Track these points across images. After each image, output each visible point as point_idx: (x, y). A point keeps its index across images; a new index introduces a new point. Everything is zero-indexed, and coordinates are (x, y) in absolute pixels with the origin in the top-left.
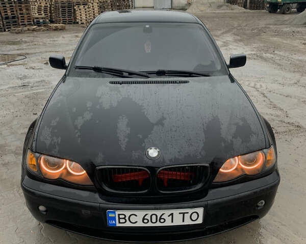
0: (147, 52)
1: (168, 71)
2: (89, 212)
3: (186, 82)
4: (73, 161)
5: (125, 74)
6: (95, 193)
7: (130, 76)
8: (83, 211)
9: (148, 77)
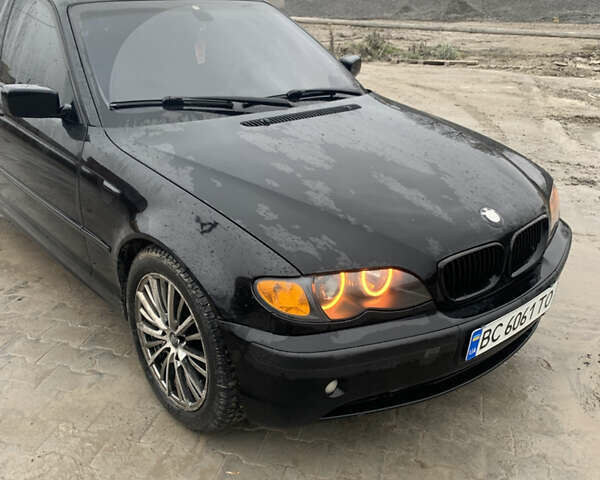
0: (199, 62)
1: (307, 91)
2: (437, 350)
3: (355, 107)
4: (387, 268)
5: (237, 106)
6: (434, 313)
7: (247, 110)
8: (428, 353)
9: (290, 106)
